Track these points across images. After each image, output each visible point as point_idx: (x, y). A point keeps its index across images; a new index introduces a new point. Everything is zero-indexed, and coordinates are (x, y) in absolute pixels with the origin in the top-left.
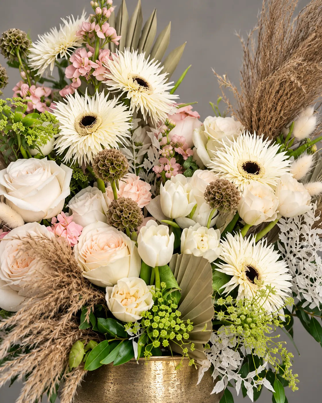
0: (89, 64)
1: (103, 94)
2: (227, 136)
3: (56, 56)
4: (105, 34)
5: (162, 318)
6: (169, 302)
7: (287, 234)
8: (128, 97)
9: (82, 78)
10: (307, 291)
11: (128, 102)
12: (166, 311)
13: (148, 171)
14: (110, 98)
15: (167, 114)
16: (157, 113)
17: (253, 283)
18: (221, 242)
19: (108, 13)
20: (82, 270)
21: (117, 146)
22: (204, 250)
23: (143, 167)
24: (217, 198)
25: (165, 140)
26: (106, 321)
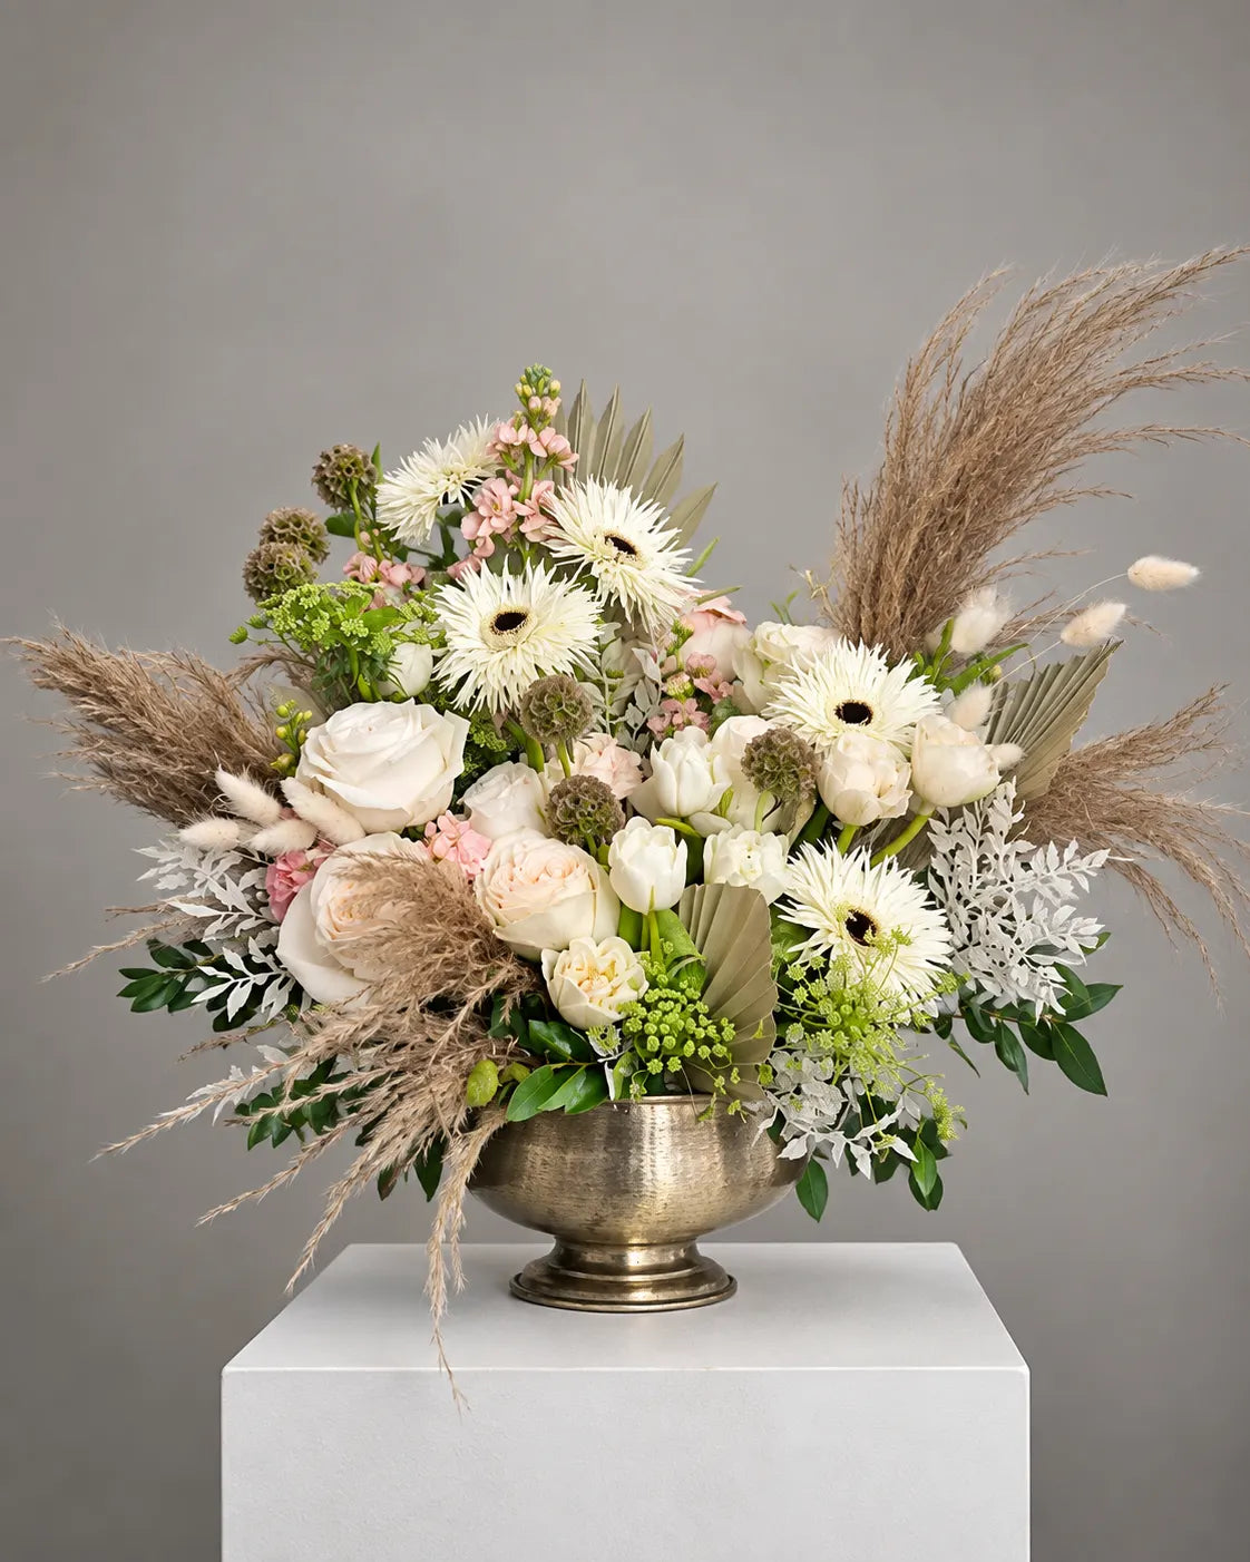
0: (513, 510)
1: (541, 567)
2: (804, 655)
3: (441, 499)
4: (546, 449)
5: (665, 1013)
6: (683, 985)
7: (949, 856)
8: (594, 572)
9: (495, 537)
10: (990, 975)
11: (593, 584)
12: (676, 1001)
13: (636, 729)
14: (557, 578)
15: (677, 609)
16: (653, 606)
17: (864, 943)
18: (789, 862)
19: (552, 407)
20: (493, 923)
21: (569, 670)
22: (753, 878)
23: (625, 722)
24: (766, 768)
25: (672, 664)
26: (548, 1027)
